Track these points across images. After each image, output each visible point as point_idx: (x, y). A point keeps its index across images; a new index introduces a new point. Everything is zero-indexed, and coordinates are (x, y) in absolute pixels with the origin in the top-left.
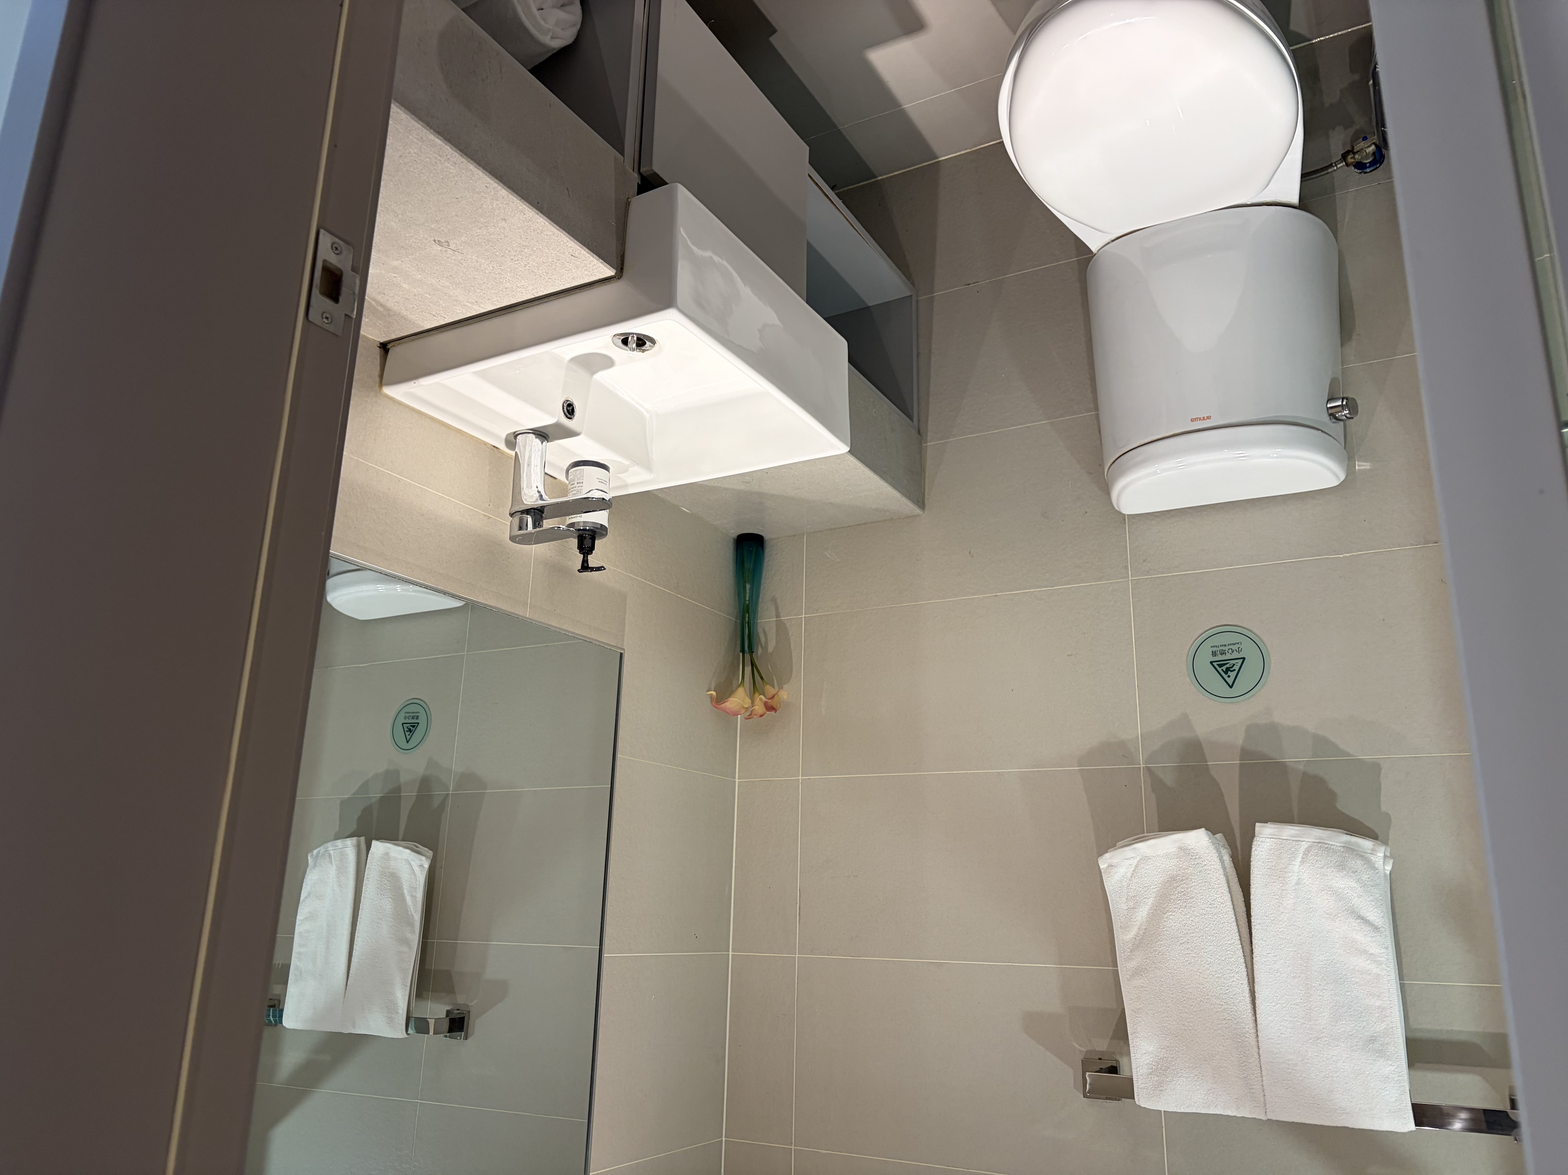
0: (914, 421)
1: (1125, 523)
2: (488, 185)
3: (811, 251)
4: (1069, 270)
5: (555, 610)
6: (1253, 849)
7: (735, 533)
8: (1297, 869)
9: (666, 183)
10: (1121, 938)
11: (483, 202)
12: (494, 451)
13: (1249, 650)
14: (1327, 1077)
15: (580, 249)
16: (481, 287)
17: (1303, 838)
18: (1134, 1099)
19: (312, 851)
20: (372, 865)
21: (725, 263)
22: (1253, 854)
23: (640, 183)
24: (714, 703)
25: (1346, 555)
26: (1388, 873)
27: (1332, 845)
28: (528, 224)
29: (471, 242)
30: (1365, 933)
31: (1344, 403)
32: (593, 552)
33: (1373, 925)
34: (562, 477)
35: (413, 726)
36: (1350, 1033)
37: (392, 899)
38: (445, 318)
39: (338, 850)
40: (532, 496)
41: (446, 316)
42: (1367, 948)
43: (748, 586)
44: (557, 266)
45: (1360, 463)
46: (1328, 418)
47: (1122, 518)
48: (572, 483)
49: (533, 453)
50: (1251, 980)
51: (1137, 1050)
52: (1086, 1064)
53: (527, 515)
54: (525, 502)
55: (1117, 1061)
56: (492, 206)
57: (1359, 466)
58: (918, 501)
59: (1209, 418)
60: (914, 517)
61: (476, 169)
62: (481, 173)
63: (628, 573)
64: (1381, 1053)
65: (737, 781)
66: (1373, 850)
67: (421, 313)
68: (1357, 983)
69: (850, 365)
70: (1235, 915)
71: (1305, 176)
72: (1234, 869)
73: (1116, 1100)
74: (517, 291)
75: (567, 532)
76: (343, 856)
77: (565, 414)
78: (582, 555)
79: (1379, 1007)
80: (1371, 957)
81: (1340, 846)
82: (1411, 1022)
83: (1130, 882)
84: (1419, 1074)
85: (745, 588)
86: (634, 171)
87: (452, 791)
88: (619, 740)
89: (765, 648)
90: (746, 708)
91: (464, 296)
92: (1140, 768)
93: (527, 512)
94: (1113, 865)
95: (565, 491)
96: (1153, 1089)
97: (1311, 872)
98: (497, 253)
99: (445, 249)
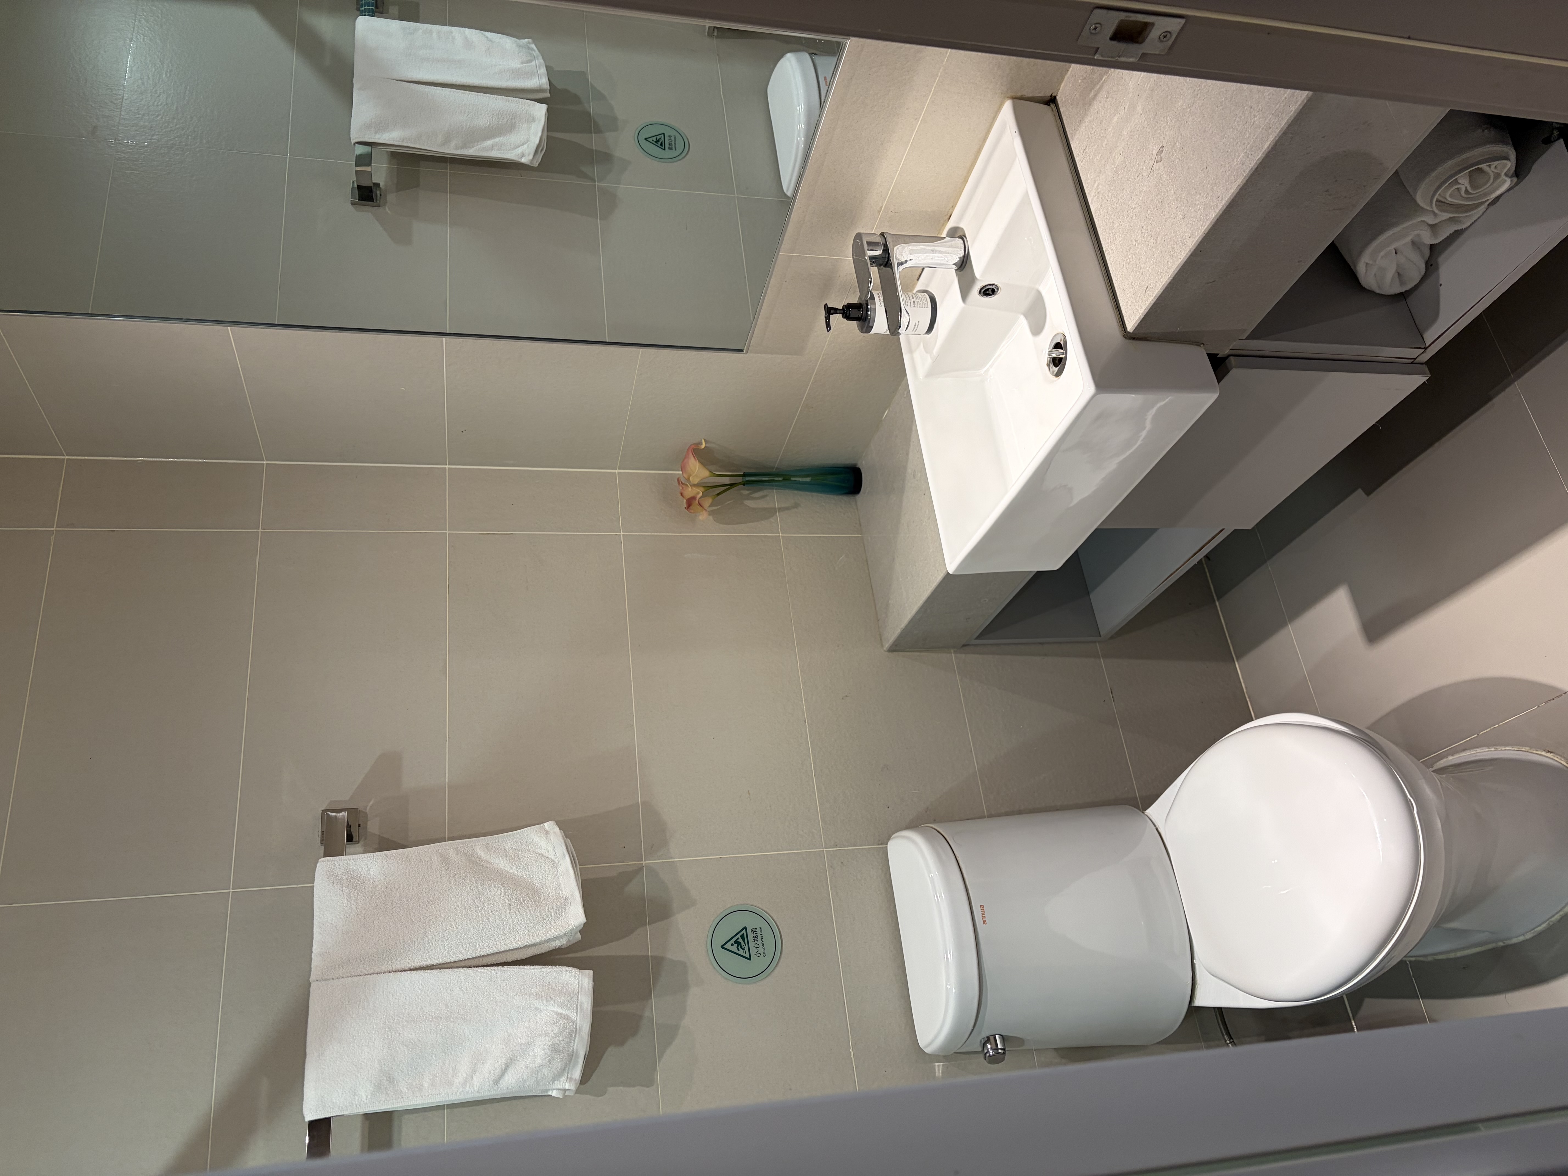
0: (976, 641)
1: (879, 845)
2: (1220, 199)
3: (1148, 533)
4: (1126, 789)
5: (786, 282)
6: (567, 968)
7: (863, 466)
8: (551, 1009)
9: (1219, 382)
10: (477, 844)
11: (1202, 194)
12: (945, 216)
13: (758, 963)
14: (353, 1038)
15: (1154, 296)
16: (1114, 197)
17: (580, 1015)
18: (324, 857)
19: (534, 42)
20: (522, 104)
21: (1139, 443)
22: (563, 968)
23: (1218, 356)
24: (693, 446)
25: (852, 1054)
26: (550, 1093)
27: (574, 1041)
28: (1180, 242)
29: (1161, 185)
30: (492, 1072)
31: (1000, 1051)
32: (845, 319)
33: (500, 1079)
34: (920, 286)
35: (661, 144)
36: (396, 1059)
37: (488, 126)
38: (1082, 162)
39: (536, 70)
40: (902, 255)
41: (1083, 162)
42: (477, 1074)
43: (808, 479)
44: (1137, 273)
45: (941, 1067)
46: (985, 1036)
47: (884, 841)
48: (914, 296)
49: (945, 255)
50: (442, 966)
51: (371, 859)
52: (354, 813)
53: (883, 250)
54: (895, 248)
55: (358, 842)
56: (1199, 204)
57: (939, 1066)
58: (896, 645)
59: (985, 922)
60: (881, 641)
61: (1237, 185)
62: (1232, 191)
63: (823, 356)
64: (379, 1088)
65: (617, 471)
66: (571, 1078)
67: (1087, 136)
68: (444, 1064)
69: (1034, 573)
70: (503, 951)
71: (1220, 1011)
72: (547, 951)
73: (322, 840)
74: (1110, 234)
75: (866, 290)
76: (530, 75)
77: (985, 286)
78: (841, 308)
79: (422, 1085)
80: (471, 1077)
81: (573, 1049)
82: (406, 1116)
83: (532, 852)
84: (358, 1124)
85: (807, 476)
86: (1231, 350)
87: (598, 185)
88: (656, 350)
89: (748, 498)
90: (689, 478)
91: (1105, 180)
92: (642, 861)
93: (886, 250)
94: (548, 835)
95: (907, 288)
96: (335, 875)
97: (548, 1021)
98: (1149, 211)
99: (1153, 158)
